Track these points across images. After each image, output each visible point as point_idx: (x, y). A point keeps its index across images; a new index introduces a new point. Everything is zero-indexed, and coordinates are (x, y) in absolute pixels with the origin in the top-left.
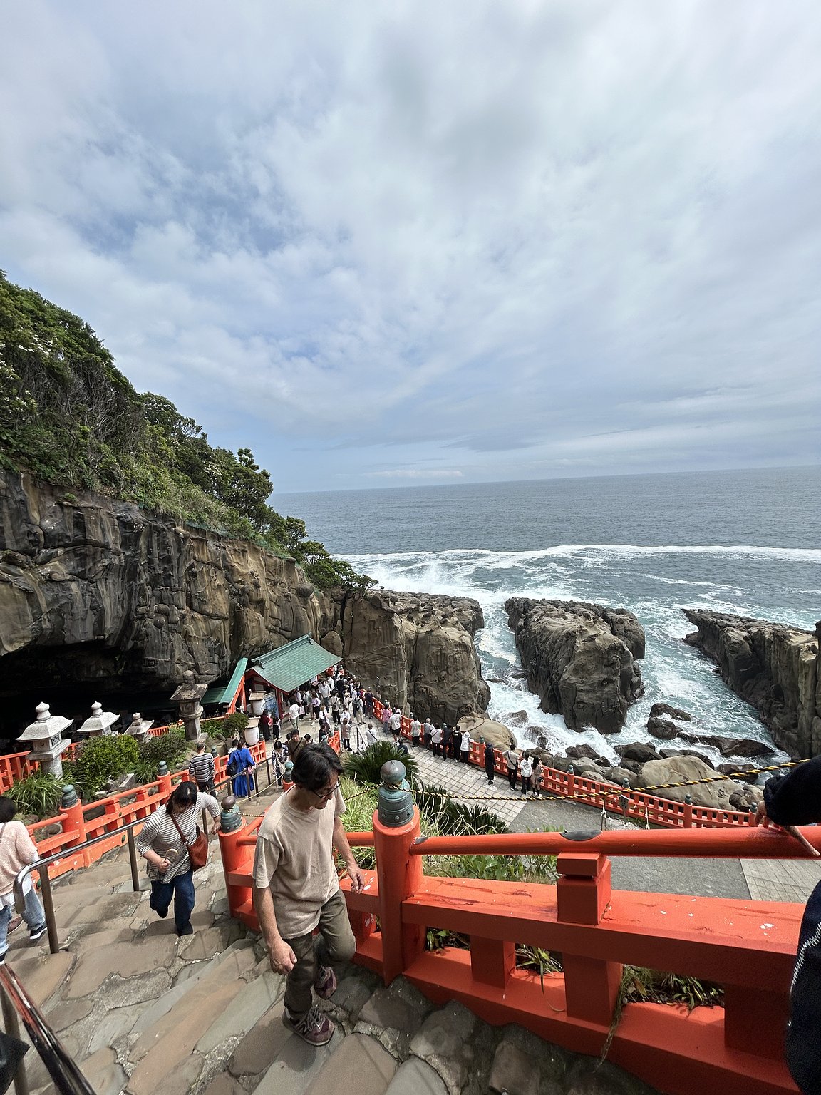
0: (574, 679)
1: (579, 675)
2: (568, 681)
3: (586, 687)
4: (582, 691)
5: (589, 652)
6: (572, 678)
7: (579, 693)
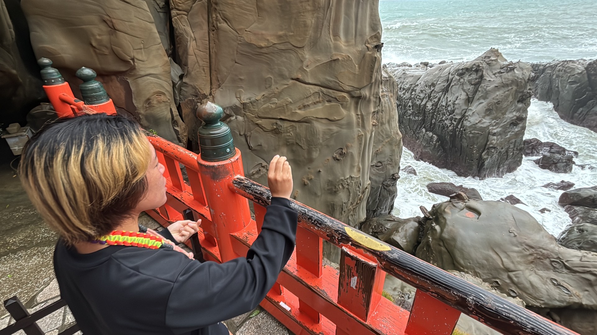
0: (487, 121)
1: (492, 116)
2: (480, 125)
3: (499, 130)
4: (494, 134)
5: (507, 85)
6: (484, 120)
7: (491, 137)
